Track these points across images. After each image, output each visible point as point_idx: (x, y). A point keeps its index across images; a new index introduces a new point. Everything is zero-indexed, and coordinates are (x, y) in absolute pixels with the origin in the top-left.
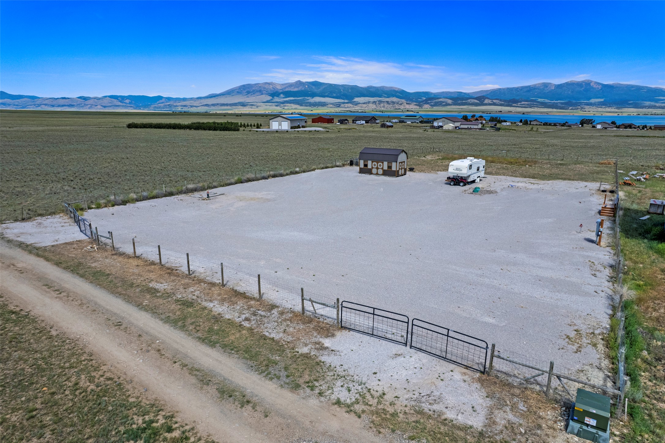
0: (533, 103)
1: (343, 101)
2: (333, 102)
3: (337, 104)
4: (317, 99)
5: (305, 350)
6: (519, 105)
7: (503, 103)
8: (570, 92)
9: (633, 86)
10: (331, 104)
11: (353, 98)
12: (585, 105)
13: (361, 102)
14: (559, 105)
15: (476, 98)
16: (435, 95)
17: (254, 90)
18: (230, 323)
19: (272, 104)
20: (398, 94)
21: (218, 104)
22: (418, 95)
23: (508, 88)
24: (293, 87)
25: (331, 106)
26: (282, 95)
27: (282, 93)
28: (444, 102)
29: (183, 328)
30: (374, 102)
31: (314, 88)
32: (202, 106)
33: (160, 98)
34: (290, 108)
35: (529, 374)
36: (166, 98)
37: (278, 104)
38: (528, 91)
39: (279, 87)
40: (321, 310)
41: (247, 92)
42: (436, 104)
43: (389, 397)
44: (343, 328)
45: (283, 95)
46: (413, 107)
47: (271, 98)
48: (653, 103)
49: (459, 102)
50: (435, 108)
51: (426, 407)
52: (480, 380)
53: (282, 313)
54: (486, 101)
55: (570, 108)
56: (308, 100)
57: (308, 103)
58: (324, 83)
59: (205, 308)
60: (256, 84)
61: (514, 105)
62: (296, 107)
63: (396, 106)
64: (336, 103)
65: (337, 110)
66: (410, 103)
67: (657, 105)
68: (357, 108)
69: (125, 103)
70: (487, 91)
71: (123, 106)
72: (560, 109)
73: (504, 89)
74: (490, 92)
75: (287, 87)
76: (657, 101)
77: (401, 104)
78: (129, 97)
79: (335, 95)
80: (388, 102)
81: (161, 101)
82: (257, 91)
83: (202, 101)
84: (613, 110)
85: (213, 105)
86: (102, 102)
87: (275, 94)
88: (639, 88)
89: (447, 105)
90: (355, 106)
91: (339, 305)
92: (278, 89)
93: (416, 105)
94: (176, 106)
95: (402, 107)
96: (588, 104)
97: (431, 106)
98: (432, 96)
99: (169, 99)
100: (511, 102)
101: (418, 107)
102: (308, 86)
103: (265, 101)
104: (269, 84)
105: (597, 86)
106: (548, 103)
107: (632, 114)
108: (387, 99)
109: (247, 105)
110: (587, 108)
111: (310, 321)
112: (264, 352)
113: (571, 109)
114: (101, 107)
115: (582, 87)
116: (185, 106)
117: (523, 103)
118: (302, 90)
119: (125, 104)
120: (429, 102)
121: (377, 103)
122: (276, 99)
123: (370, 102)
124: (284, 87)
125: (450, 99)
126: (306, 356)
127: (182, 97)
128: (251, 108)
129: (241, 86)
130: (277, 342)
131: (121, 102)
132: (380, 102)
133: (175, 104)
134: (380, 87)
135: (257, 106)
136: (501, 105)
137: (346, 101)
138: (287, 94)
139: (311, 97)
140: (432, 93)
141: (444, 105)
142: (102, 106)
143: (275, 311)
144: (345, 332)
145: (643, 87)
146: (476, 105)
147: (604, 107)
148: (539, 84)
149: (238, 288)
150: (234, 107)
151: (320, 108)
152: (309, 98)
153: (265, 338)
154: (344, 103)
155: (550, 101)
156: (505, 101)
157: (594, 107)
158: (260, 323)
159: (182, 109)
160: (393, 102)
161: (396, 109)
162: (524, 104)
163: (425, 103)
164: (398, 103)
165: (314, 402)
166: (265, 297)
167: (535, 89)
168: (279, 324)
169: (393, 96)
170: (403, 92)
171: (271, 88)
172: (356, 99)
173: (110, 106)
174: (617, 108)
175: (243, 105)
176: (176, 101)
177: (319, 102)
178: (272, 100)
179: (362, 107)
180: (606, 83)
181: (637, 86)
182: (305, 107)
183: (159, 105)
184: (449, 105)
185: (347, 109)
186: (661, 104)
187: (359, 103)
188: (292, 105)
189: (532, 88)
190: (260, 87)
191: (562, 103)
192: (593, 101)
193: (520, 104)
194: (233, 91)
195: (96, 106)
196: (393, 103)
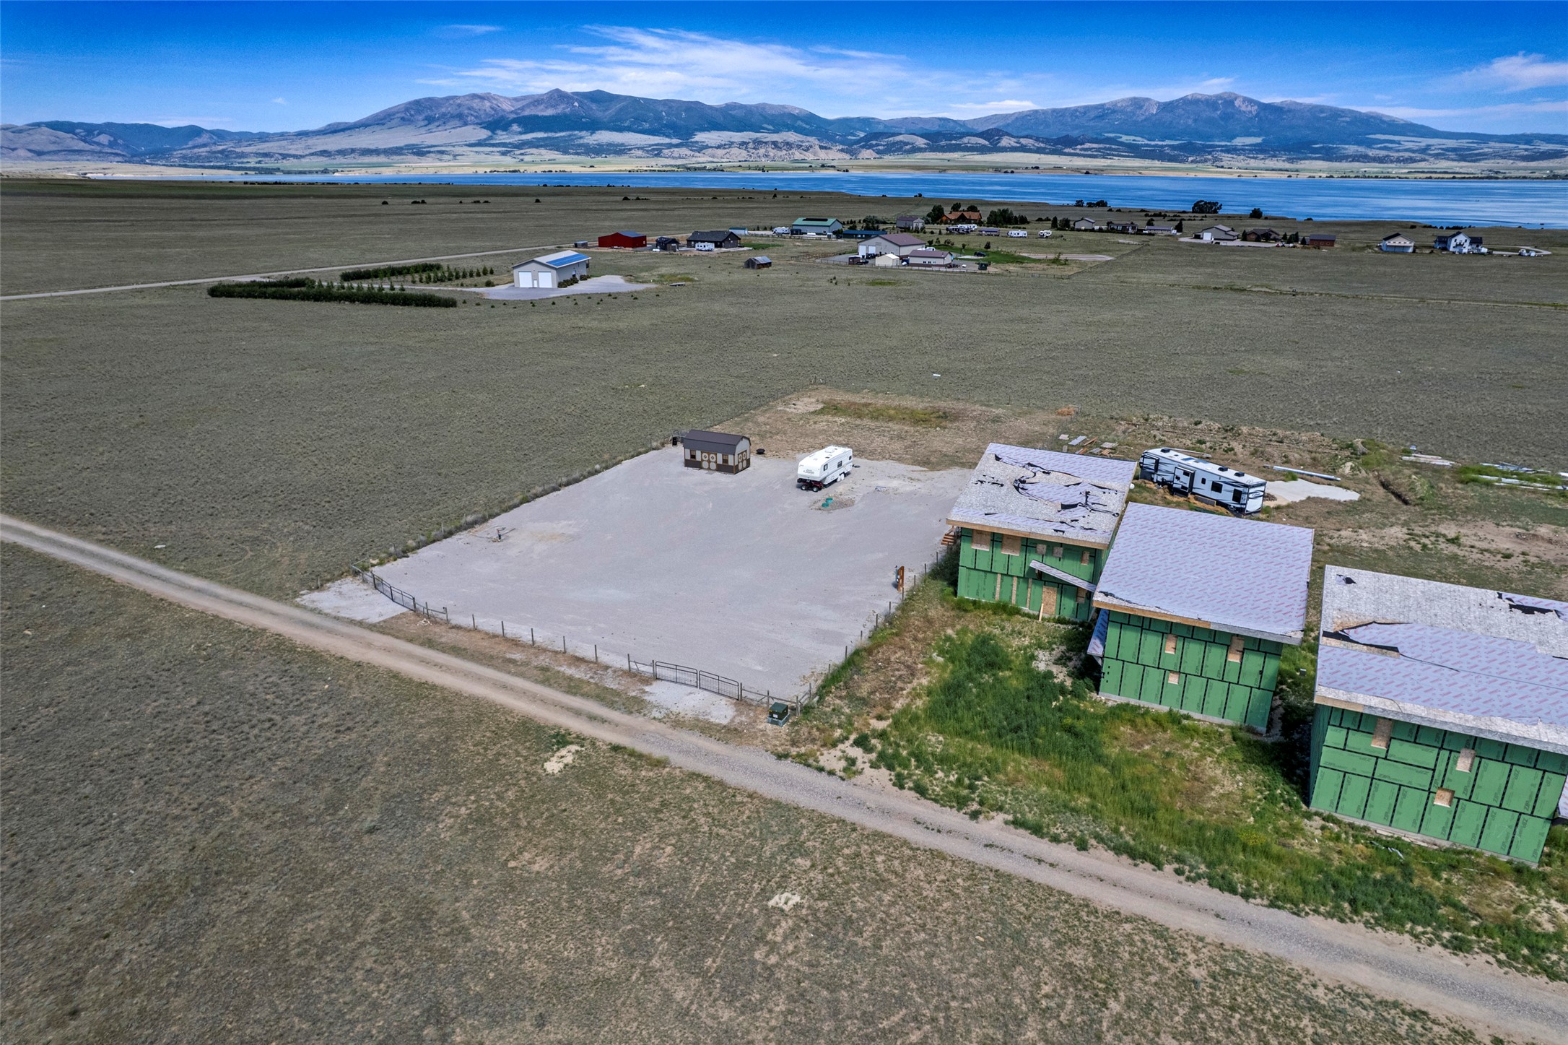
0: (1110, 147)
1: (667, 140)
2: (643, 143)
3: (654, 150)
4: (604, 137)
5: (634, 694)
6: (1078, 151)
7: (1043, 145)
8: (1190, 122)
9: (1321, 109)
10: (638, 148)
11: (691, 134)
12: (1222, 151)
13: (712, 143)
14: (1167, 151)
15: (981, 135)
16: (885, 126)
17: (444, 115)
18: (581, 680)
19: (491, 149)
20: (799, 123)
21: (353, 151)
22: (847, 124)
23: (1054, 111)
24: (542, 107)
25: (640, 153)
26: (515, 127)
27: (514, 121)
28: (907, 144)
29: (550, 685)
30: (743, 144)
31: (596, 111)
32: (312, 154)
33: (195, 131)
34: (538, 159)
35: (759, 698)
36: (212, 132)
37: (507, 149)
38: (1100, 117)
39: (507, 107)
40: (642, 668)
41: (426, 118)
42: (890, 149)
43: (682, 714)
44: (657, 679)
45: (519, 126)
46: (835, 156)
47: (489, 133)
48: (1362, 149)
49: (943, 143)
50: (889, 159)
51: (701, 717)
52: (735, 704)
53: (615, 672)
54: (1005, 142)
55: (1190, 159)
56: (581, 138)
57: (580, 146)
58: (618, 97)
59: (559, 672)
60: (448, 99)
61: (1067, 150)
62: (553, 157)
63: (797, 153)
64: (650, 146)
65: (654, 164)
66: (829, 145)
67: (1371, 153)
68: (702, 159)
69: (98, 144)
70: (1006, 116)
71: (93, 152)
72: (1170, 160)
73: (1044, 112)
74: (1013, 118)
75: (528, 106)
76: (1370, 144)
77: (807, 150)
78: (108, 128)
79: (647, 126)
80: (775, 144)
81: (199, 141)
82: (453, 117)
83: (311, 141)
84: (1281, 165)
85: (342, 152)
86: (30, 138)
87: (497, 123)
88: (1336, 114)
89: (916, 150)
90: (697, 154)
91: (654, 664)
92: (503, 110)
93: (842, 150)
94: (243, 155)
95: (809, 156)
96: (1228, 150)
97: (878, 152)
98: (881, 128)
99: (220, 135)
100: (1061, 144)
101: (847, 156)
102: (580, 102)
103: (473, 140)
104: (482, 98)
105: (1249, 108)
106: (1142, 145)
107: (1317, 175)
108: (775, 137)
109: (429, 152)
110: (1226, 158)
111: (635, 676)
112: (608, 696)
113: (1192, 162)
114: (30, 154)
115: (1217, 109)
116: (266, 155)
117: (1087, 145)
118: (565, 115)
119: (98, 148)
120: (874, 142)
121: (751, 145)
122: (502, 137)
123: (732, 143)
124: (519, 105)
125: (921, 136)
126: (634, 697)
127: (255, 130)
128: (441, 160)
129: (410, 103)
130: (615, 691)
131: (85, 141)
132: (758, 143)
133: (237, 150)
134: (757, 106)
135: (455, 156)
136: (1039, 151)
137: (675, 141)
138: (530, 123)
139: (587, 130)
140: (879, 122)
141: (908, 152)
142: (30, 151)
143: (609, 670)
144: (659, 682)
145: (1343, 111)
146: (982, 150)
147: (1261, 156)
148: (1123, 100)
149: (577, 654)
150: (396, 158)
151: (611, 158)
152: (583, 133)
153: (607, 689)
154: (670, 146)
155: (1147, 142)
156: (1047, 141)
157: (1242, 157)
158: (601, 679)
159: (259, 162)
160: (788, 143)
161: (796, 161)
162: (1090, 149)
163: (863, 147)
164: (799, 147)
165: (641, 719)
166: (599, 660)
167: (1114, 112)
168: (615, 679)
169: (788, 128)
170: (811, 118)
171: (488, 110)
172: (700, 137)
173: (55, 152)
174: (1290, 160)
175: (419, 151)
176: (240, 141)
177: (609, 145)
178: (490, 138)
179: (713, 156)
180: (1266, 100)
181: (1331, 109)
182: (576, 157)
183: (196, 150)
184: (920, 150)
185: (679, 162)
186: (1377, 152)
187: (707, 147)
188: (543, 151)
189: (1108, 109)
190: (459, 105)
191: (1173, 147)
192: (1239, 142)
193: (1081, 150)
194: (390, 115)
195: (13, 150)
196: (789, 145)
